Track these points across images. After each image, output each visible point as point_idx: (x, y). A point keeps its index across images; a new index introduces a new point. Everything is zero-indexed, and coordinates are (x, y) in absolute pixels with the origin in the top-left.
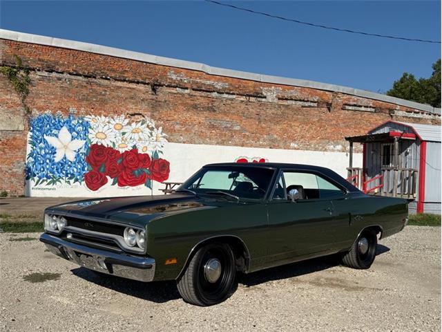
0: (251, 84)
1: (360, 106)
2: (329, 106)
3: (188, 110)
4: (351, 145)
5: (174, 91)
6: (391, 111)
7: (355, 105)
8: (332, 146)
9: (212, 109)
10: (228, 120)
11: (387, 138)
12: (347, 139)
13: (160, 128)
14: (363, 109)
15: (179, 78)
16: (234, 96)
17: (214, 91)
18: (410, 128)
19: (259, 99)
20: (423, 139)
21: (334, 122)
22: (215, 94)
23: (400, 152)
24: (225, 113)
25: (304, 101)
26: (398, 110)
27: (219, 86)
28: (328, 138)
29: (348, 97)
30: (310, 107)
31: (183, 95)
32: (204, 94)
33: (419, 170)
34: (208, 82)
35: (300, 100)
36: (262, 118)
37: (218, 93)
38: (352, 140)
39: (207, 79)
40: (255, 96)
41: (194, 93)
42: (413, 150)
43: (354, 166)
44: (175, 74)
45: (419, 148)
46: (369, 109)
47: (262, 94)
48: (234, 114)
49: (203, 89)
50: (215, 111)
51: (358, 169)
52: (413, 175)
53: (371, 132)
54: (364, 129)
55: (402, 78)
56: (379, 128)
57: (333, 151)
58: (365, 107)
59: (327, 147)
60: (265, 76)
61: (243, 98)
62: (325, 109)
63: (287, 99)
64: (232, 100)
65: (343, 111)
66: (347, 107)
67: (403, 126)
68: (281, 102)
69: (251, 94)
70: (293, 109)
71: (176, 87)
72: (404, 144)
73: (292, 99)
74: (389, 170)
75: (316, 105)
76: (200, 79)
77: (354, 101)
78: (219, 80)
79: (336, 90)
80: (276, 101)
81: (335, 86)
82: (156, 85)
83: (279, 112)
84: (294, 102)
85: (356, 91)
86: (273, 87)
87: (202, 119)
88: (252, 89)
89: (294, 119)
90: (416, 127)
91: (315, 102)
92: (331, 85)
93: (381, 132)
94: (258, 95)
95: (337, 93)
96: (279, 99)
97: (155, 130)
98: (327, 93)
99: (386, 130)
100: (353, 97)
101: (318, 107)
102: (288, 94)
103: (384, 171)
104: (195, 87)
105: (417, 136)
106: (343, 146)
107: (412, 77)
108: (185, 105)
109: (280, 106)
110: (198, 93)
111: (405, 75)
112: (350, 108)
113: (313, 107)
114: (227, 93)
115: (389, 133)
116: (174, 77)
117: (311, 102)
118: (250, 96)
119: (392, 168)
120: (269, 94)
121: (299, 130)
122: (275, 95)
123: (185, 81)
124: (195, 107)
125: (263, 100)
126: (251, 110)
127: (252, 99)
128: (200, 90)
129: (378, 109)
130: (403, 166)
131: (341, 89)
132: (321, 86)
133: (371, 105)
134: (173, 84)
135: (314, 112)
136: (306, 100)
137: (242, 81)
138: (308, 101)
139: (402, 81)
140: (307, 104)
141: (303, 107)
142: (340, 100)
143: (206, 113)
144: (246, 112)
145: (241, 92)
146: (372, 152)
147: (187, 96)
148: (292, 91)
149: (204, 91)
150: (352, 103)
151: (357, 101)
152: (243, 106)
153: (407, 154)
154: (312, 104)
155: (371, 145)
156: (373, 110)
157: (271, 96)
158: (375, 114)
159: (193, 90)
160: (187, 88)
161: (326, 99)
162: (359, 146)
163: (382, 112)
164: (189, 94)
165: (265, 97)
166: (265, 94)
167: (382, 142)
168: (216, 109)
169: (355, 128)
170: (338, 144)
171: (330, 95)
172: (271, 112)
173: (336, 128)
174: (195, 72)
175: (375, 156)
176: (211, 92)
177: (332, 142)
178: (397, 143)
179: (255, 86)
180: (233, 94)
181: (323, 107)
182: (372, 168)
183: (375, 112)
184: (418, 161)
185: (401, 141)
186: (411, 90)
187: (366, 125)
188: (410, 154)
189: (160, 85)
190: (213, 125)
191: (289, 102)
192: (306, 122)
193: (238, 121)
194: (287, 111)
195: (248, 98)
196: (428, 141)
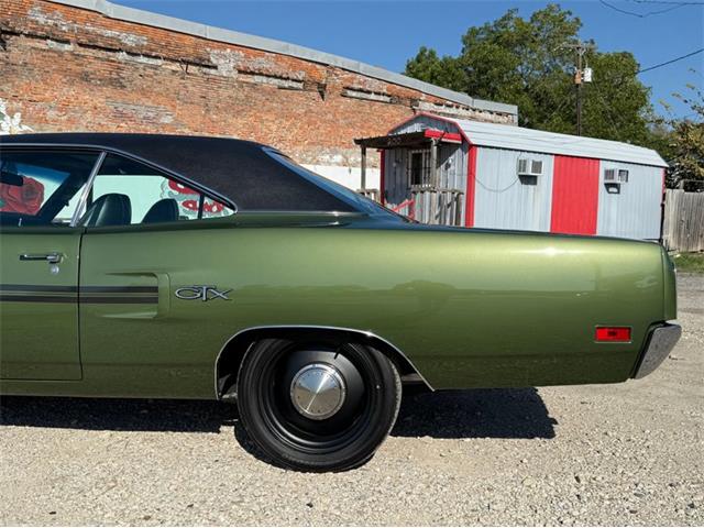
0: (188, 41)
1: (369, 92)
2: (322, 89)
3: (72, 83)
4: (364, 153)
5: (41, 44)
6: (414, 101)
7: (361, 90)
8: (328, 157)
9: (118, 84)
10: (150, 104)
11: (421, 141)
12: (357, 142)
13: (18, 116)
14: (372, 96)
15: (50, 22)
16: (159, 62)
17: (120, 50)
18: (454, 125)
19: (205, 70)
20: (473, 142)
21: (330, 116)
22: (122, 56)
23: (439, 164)
24: (144, 92)
25: (281, 78)
26: (424, 101)
27: (130, 40)
28: (321, 143)
29: (350, 75)
30: (291, 88)
31: (61, 54)
32: (101, 54)
33: (465, 192)
34: (109, 33)
35: (275, 77)
36: (211, 104)
37: (128, 53)
38: (364, 144)
39: (106, 27)
40: (197, 65)
41: (81, 51)
42: (458, 160)
43: (367, 187)
44: (42, 12)
45: (466, 157)
46: (382, 98)
47: (209, 60)
48: (159, 94)
49: (100, 44)
50: (123, 87)
51: (375, 191)
52: (457, 199)
53: (392, 131)
54: (374, 130)
55: (418, 56)
56: (399, 128)
57: (329, 164)
58: (376, 93)
59: (320, 158)
60: (213, 29)
61: (175, 67)
62: (316, 95)
63: (252, 73)
64: (156, 68)
65: (343, 99)
66: (349, 93)
67: (444, 121)
68: (243, 78)
69: (191, 59)
70: (264, 90)
71: (46, 38)
72: (446, 149)
73: (261, 74)
74: (422, 192)
75: (300, 85)
76: (93, 25)
77: (360, 83)
78: (129, 31)
79: (332, 64)
80: (235, 74)
81: (330, 55)
82: (6, 32)
83: (241, 95)
84: (265, 79)
85: (362, 67)
86: (229, 50)
87: (99, 101)
88: (191, 51)
89: (265, 108)
90: (464, 125)
91: (300, 81)
92: (324, 54)
93: (409, 130)
94: (203, 63)
95: (333, 68)
96: (240, 72)
97: (8, 118)
98: (318, 66)
99: (416, 128)
100: (358, 76)
101: (304, 89)
102: (256, 63)
103: (414, 193)
104: (84, 41)
105: (464, 138)
106: (344, 157)
107: (432, 54)
108: (65, 72)
109: (241, 84)
110: (90, 52)
111: (423, 51)
112: (354, 94)
113: (297, 89)
114: (146, 55)
115: (423, 133)
116: (41, 19)
117: (293, 80)
118: (188, 63)
119: (428, 189)
120: (222, 61)
121: (274, 127)
122: (232, 65)
123: (64, 28)
124: (85, 78)
125: (213, 71)
126: (191, 88)
127: (192, 69)
128: (95, 47)
129: (395, 99)
130: (442, 185)
131: (340, 61)
132: (307, 53)
133: (385, 91)
134: (39, 33)
135: (297, 97)
136: (284, 76)
137: (171, 34)
138: (288, 79)
139: (419, 60)
140: (286, 84)
141: (280, 88)
142: (338, 81)
143: (108, 90)
144: (182, 93)
145: (171, 55)
146: (394, 165)
147: (70, 57)
148: (261, 59)
149: (101, 48)
150: (356, 86)
151: (363, 83)
152: (177, 80)
153: (448, 166)
154: (295, 85)
155: (393, 151)
156: (388, 99)
157: (226, 66)
158: (390, 106)
159: (81, 45)
160: (67, 42)
161: (316, 76)
162: (374, 155)
163: (400, 103)
164: (72, 53)
165: (215, 67)
166: (214, 62)
167: (411, 148)
168: (127, 84)
169: (362, 127)
170: (337, 153)
171: (323, 71)
172: (226, 94)
173: (332, 127)
174: (83, 12)
175: (398, 171)
176: (115, 51)
177: (328, 150)
178: (435, 148)
179: (196, 47)
180: (156, 57)
181: (312, 90)
182: (394, 189)
183: (391, 103)
184: (465, 178)
185: (441, 145)
186: (432, 73)
187: (377, 123)
188: (452, 168)
189: (13, 33)
190: (121, 113)
191: (257, 79)
192: (287, 115)
193: (169, 108)
194: (254, 95)
195: (184, 66)
196: (479, 146)
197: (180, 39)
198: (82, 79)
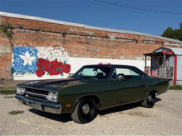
0: (104, 32)
1: (150, 41)
2: (137, 41)
3: (78, 44)
4: (146, 57)
5: (72, 36)
6: (163, 43)
7: (147, 41)
8: (138, 58)
9: (88, 43)
10: (95, 47)
11: (161, 54)
12: (144, 55)
13: (67, 51)
14: (151, 42)
15: (74, 31)
16: (97, 38)
17: (89, 36)
18: (170, 50)
19: (107, 39)
20: (176, 54)
21: (139, 48)
22: (89, 37)
23: (166, 60)
24: (93, 45)
25: (126, 39)
26: (166, 42)
27: (91, 33)
29: (144, 37)
30: (128, 41)
31: (76, 37)
32: (84, 37)
33: (174, 67)
34: (86, 32)
35: (125, 39)
36: (108, 47)
37: (90, 36)
38: (146, 55)
39: (86, 31)
40: (105, 38)
41: (80, 37)
42: (172, 59)
43: (147, 66)
44: (72, 29)
45: (174, 58)
46: (153, 42)
47: (108, 36)
48: (97, 45)
49: (84, 35)
50: (89, 44)
51: (149, 67)
52: (172, 69)
53: (154, 52)
54: (151, 50)
55: (167, 29)
56: (157, 50)
58: (152, 41)
59: (136, 58)
60: (110, 29)
61: (101, 39)
62: (135, 42)
63: (119, 39)
64: (96, 39)
65: (142, 43)
66: (144, 41)
67: (167, 49)
68: (116, 40)
69: (104, 36)
70: (122, 42)
71: (73, 34)
72: (168, 56)
73: (121, 39)
75: (131, 41)
76: (83, 31)
77: (147, 39)
78: (90, 31)
79: (140, 35)
80: (114, 39)
81: (139, 33)
82: (65, 34)
83: (116, 44)
84: (122, 40)
85: (148, 35)
86: (113, 34)
87: (84, 47)
88: (104, 35)
89: (122, 47)
90: (173, 49)
91: (131, 40)
92: (137, 33)
93: (158, 51)
94: (107, 37)
95: (140, 36)
96: (116, 38)
97: (65, 52)
98: (136, 36)
99: (160, 51)
100: (147, 37)
101: (132, 41)
102: (119, 36)
103: (160, 67)
104: (81, 34)
105: (173, 53)
106: (143, 58)
107: (171, 29)
108: (76, 41)
109: (116, 41)
110: (82, 37)
111: (169, 28)
112: (146, 42)
113: (130, 42)
114: (94, 36)
115: (161, 52)
116: (72, 30)
117: (129, 39)
118: (103, 37)
119: (163, 66)
120: (112, 36)
121: (124, 51)
122: (114, 37)
123: (77, 32)
124: (81, 42)
125: (109, 39)
126: (104, 43)
127: (104, 39)
128: (83, 36)
129: (157, 42)
130: (168, 65)
131: (142, 34)
132: (133, 33)
133: (154, 40)
134: (72, 33)
135: (130, 43)
136: (127, 39)
137: (100, 31)
138: (128, 39)
139: (167, 30)
140: (127, 40)
141: (126, 42)
142: (141, 39)
143: (85, 45)
144: (102, 44)
145: (100, 36)
146: (154, 60)
147: (77, 38)
148: (121, 35)
149: (84, 36)
150: (146, 40)
151: (148, 39)
152: (101, 42)
153: (169, 60)
154: (129, 40)
155: (154, 57)
156: (155, 42)
157: (112, 37)
158: (156, 44)
159: (80, 35)
160: (77, 35)
161: (135, 38)
162: (149, 58)
163: (159, 43)
164: (78, 37)
165: (110, 38)
166: (110, 37)
167: (159, 56)
168: (90, 43)
169: (148, 50)
170: (141, 57)
171: (137, 37)
172: (112, 44)
173: (139, 50)
174: (81, 28)
175: (156, 61)
176: (87, 36)
177: (138, 56)
178: (165, 56)
179: (105, 34)
180: (97, 37)
181: (134, 42)
182: (155, 66)
183: (156, 43)
184: (174, 63)
185: (166, 55)
186: (171, 34)
187: (152, 49)
188: (170, 61)
189: (66, 34)
190: (88, 50)
191: (120, 40)
192: (127, 48)
193: (99, 48)
194: (119, 44)
195: (103, 38)
197: (102, 32)
198: (80, 43)
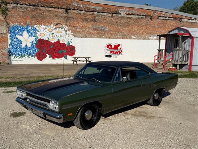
0: (113, 7)
1: (166, 17)
2: (151, 17)
3: (83, 21)
4: (160, 39)
5: (76, 12)
6: (181, 19)
7: (163, 17)
8: (152, 37)
9: (94, 21)
10: (103, 26)
11: (176, 35)
12: (158, 36)
13: (70, 31)
14: (167, 18)
15: (78, 5)
16: (105, 14)
17: (95, 12)
18: (187, 31)
19: (117, 15)
20: (193, 36)
21: (153, 25)
22: (96, 13)
23: (182, 42)
24: (101, 23)
25: (139, 15)
26: (184, 19)
27: (98, 9)
28: (150, 33)
29: (160, 12)
30: (142, 18)
31: (81, 14)
32: (91, 13)
33: (190, 51)
34: (93, 7)
35: (137, 15)
36: (119, 24)
37: (97, 12)
38: (160, 36)
39: (92, 6)
41: (86, 12)
42: (188, 41)
43: (160, 49)
44: (76, 3)
45: (191, 40)
46: (170, 19)
47: (119, 12)
48: (105, 23)
49: (90, 10)
50: (96, 21)
51: (163, 50)
52: (188, 53)
53: (169, 32)
54: (167, 28)
57: (152, 39)
58: (168, 17)
59: (150, 38)
60: (120, 3)
61: (109, 15)
62: (149, 19)
63: (131, 15)
64: (104, 16)
65: (157, 20)
66: (160, 18)
67: (184, 29)
68: (128, 16)
69: (114, 12)
70: (134, 19)
71: (77, 10)
72: (184, 38)
73: (133, 15)
74: (176, 51)
75: (145, 17)
76: (89, 5)
77: (163, 15)
78: (98, 6)
79: (155, 10)
80: (125, 15)
81: (154, 7)
82: (68, 9)
83: (127, 21)
84: (134, 16)
85: (164, 10)
86: (124, 9)
87: (90, 26)
88: (114, 10)
89: (134, 24)
90: (190, 30)
91: (144, 16)
92: (152, 7)
93: (173, 33)
94: (117, 13)
95: (155, 11)
96: (127, 15)
97: (68, 31)
98: (150, 11)
99: (176, 32)
100: (163, 13)
101: (146, 18)
102: (131, 12)
103: (174, 51)
104: (86, 10)
105: (190, 35)
108: (81, 19)
109: (127, 18)
110: (88, 13)
112: (161, 18)
113: (143, 18)
114: (102, 12)
116: (76, 5)
119: (178, 50)
120: (122, 12)
121: (136, 30)
122: (125, 13)
123: (82, 7)
124: (87, 20)
125: (119, 15)
126: (113, 20)
127: (114, 15)
128: (89, 11)
129: (174, 19)
130: (183, 49)
131: (157, 9)
133: (171, 16)
134: (76, 9)
135: (143, 20)
136: (140, 14)
137: (109, 6)
138: (141, 15)
139: (188, 2)
140: (140, 17)
141: (138, 18)
142: (156, 15)
143: (92, 23)
144: (111, 22)
145: (109, 12)
146: (169, 42)
147: (83, 14)
148: (133, 10)
150: (162, 16)
152: (110, 19)
153: (185, 43)
154: (143, 17)
155: (169, 38)
156: (172, 19)
157: (123, 13)
159: (86, 11)
160: (82, 10)
161: (150, 14)
162: (163, 38)
163: (176, 20)
165: (120, 14)
166: (120, 12)
167: (175, 37)
169: (163, 28)
170: (155, 36)
171: (152, 12)
172: (123, 21)
173: (154, 28)
174: (86, 2)
175: (171, 43)
176: (94, 12)
177: (152, 35)
179: (115, 9)
180: (105, 13)
182: (169, 49)
183: (173, 20)
184: (190, 47)
185: (182, 37)
187: (169, 26)
188: (187, 43)
190: (95, 29)
191: (132, 16)
192: (140, 26)
193: (107, 26)
194: (131, 21)
195: (112, 14)
196: (195, 37)
197: (111, 7)
